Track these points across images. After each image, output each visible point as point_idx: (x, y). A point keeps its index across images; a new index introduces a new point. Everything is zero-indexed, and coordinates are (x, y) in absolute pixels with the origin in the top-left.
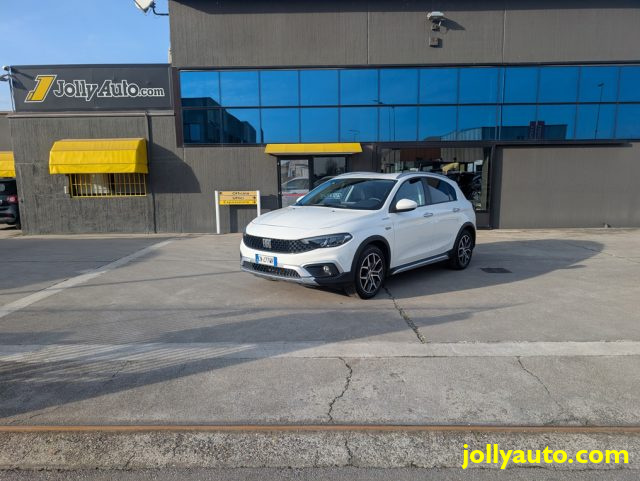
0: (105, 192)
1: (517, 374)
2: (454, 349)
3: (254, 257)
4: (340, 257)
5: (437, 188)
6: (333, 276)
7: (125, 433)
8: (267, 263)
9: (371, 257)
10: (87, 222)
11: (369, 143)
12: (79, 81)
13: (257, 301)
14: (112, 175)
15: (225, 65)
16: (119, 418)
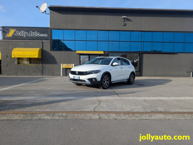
0: (28, 63)
1: (144, 103)
2: (128, 98)
3: (73, 77)
4: (98, 77)
5: (125, 62)
6: (96, 82)
7: (39, 113)
8: (77, 78)
9: (106, 78)
10: (22, 72)
11: (106, 51)
12: (23, 31)
13: (74, 89)
14: (30, 58)
15: (65, 28)
16: (36, 111)
